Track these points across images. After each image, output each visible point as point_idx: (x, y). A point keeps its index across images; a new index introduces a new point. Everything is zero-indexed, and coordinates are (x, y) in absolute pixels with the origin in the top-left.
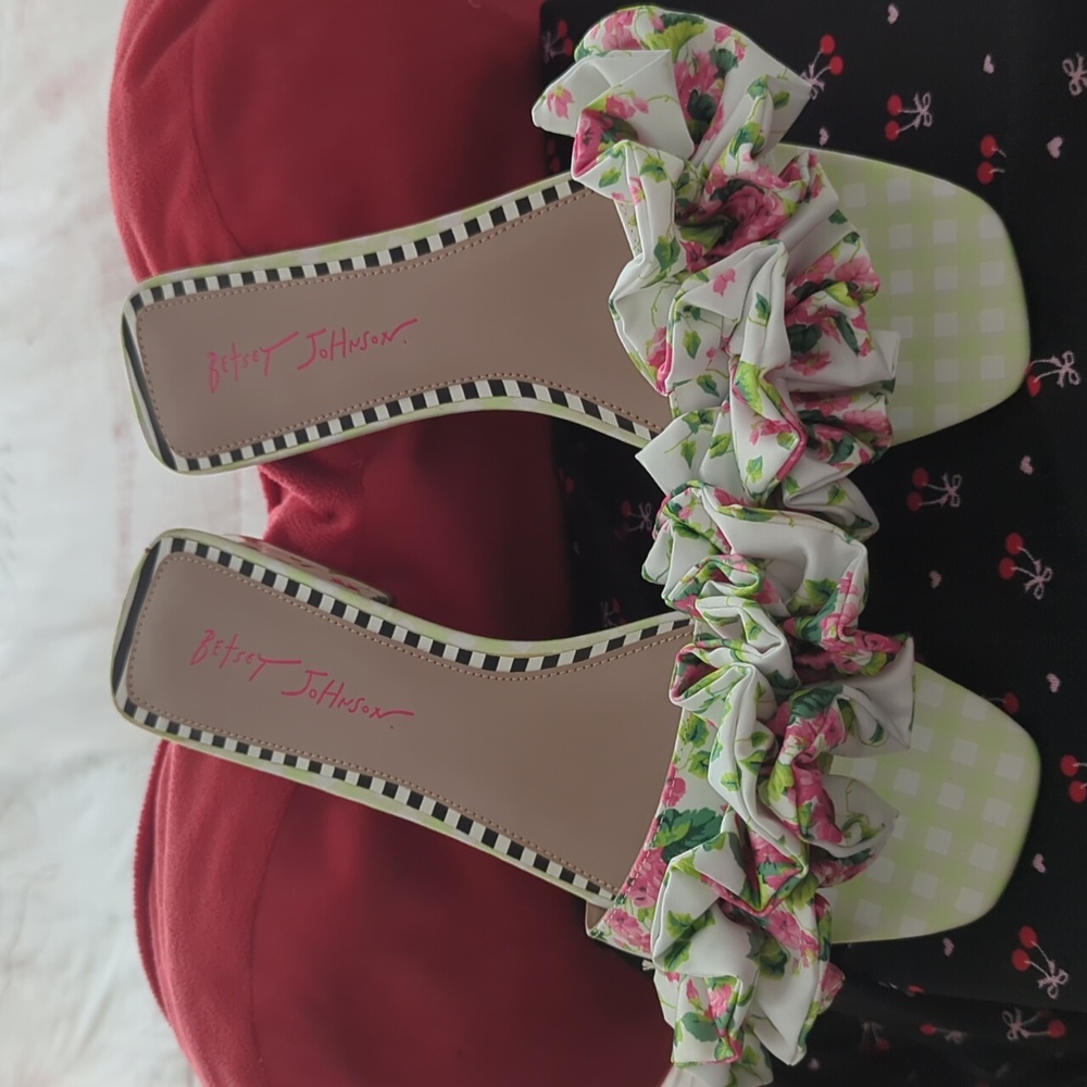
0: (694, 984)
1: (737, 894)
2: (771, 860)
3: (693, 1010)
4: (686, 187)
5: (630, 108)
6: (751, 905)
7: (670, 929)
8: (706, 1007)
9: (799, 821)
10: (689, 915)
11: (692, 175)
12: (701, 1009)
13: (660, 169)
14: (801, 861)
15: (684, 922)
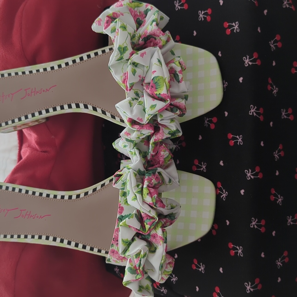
0: (131, 259)
1: (139, 229)
2: (148, 218)
3: (131, 266)
4: (135, 38)
5: (119, 15)
6: (143, 232)
7: (123, 244)
8: (134, 266)
9: (153, 201)
10: (127, 239)
11: (136, 35)
12: (133, 266)
13: (125, 28)
14: (156, 216)
15: (126, 241)
